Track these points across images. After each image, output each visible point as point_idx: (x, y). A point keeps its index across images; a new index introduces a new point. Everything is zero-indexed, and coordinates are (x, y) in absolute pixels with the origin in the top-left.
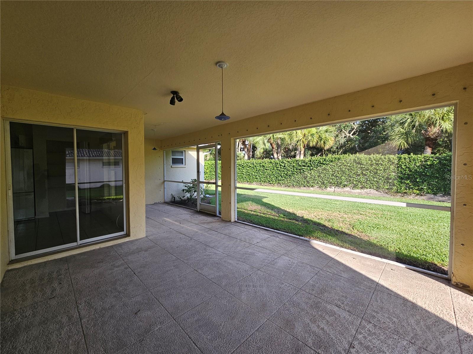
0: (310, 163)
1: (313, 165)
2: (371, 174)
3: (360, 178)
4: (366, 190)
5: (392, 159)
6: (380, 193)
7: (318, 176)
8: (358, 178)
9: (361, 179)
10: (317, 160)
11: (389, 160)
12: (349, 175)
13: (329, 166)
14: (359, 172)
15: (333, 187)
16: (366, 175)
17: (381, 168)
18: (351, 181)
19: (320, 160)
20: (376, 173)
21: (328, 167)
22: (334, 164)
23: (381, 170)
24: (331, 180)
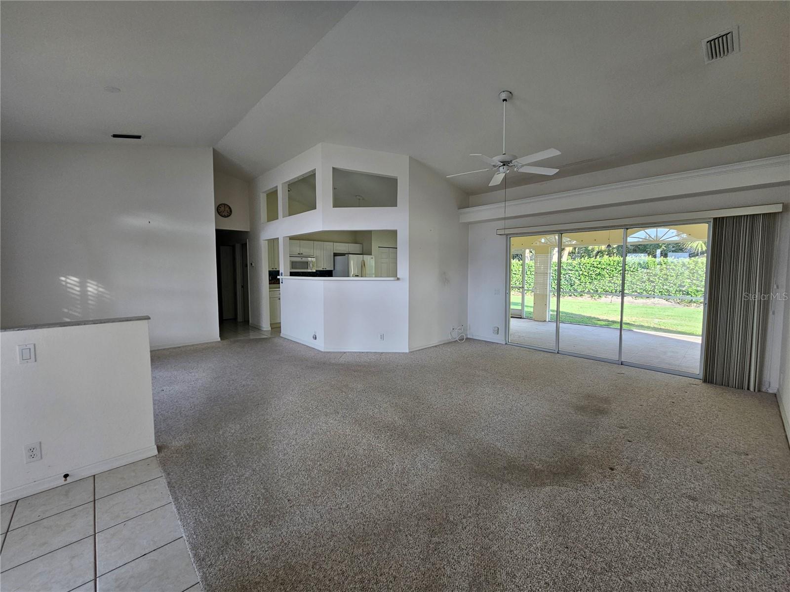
0: (579, 266)
1: (583, 269)
2: (660, 281)
3: (646, 285)
4: (652, 300)
5: (686, 263)
6: (670, 303)
7: (590, 282)
8: (642, 286)
9: (647, 287)
10: (588, 263)
11: (684, 265)
12: (631, 281)
13: (606, 270)
14: (646, 278)
15: (610, 297)
16: (653, 282)
17: (673, 274)
18: (633, 289)
19: (593, 263)
20: (667, 279)
21: (605, 272)
22: (612, 269)
23: (673, 276)
24: (607, 288)
